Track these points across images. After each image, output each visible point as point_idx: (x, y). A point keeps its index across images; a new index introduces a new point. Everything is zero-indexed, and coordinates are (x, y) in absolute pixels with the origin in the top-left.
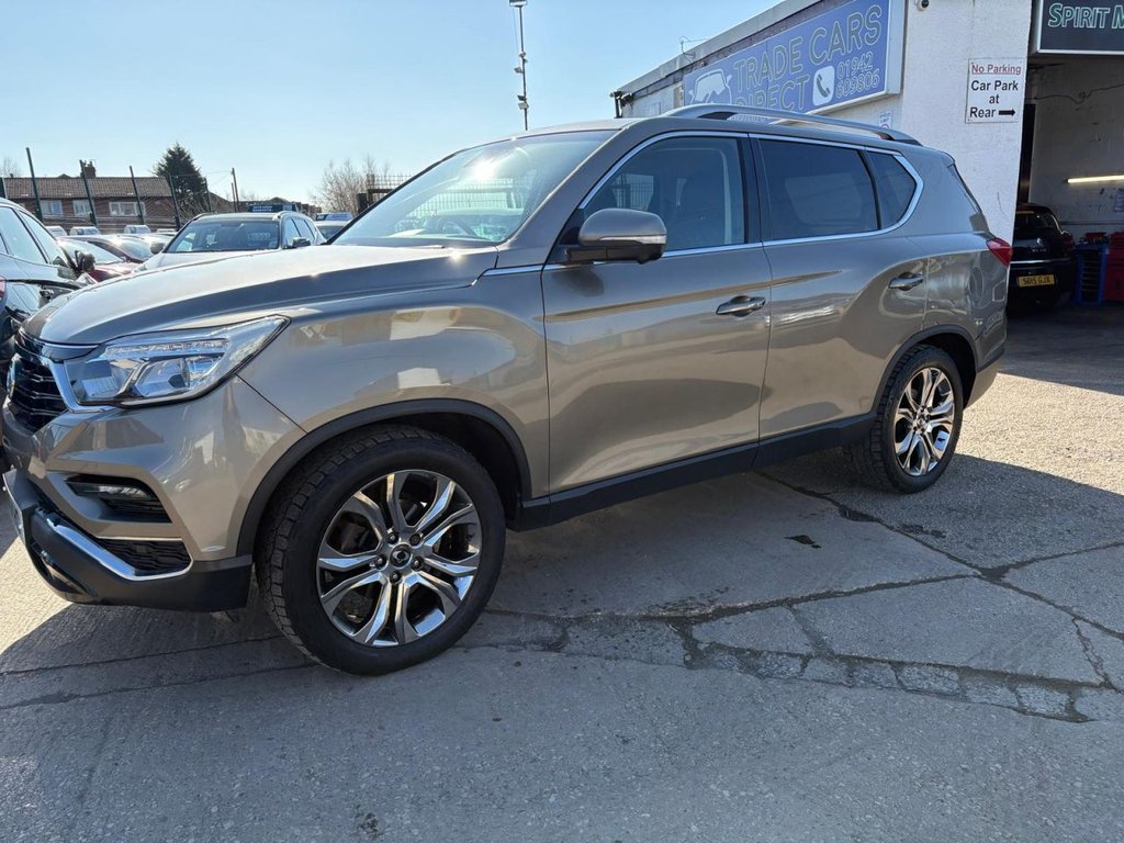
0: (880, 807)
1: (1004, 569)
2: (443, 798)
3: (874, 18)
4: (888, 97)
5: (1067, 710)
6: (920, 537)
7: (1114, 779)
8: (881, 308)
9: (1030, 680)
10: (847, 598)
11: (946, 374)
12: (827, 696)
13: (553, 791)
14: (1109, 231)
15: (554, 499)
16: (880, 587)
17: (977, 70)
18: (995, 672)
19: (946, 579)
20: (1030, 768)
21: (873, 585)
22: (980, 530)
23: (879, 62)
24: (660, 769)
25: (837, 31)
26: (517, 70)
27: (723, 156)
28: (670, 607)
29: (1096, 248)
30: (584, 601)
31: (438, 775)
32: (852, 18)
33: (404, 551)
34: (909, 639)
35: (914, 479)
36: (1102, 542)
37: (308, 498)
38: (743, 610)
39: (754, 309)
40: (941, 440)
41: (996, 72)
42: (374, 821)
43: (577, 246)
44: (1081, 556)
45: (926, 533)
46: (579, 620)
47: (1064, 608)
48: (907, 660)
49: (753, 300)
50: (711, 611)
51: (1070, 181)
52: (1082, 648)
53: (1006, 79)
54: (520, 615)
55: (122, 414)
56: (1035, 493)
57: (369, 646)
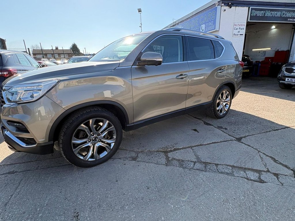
0: (212, 211)
1: (241, 138)
2: (98, 207)
3: (214, 14)
4: (216, 31)
5: (259, 179)
6: (222, 129)
7: (274, 202)
8: (215, 77)
9: (249, 169)
10: (205, 146)
11: (229, 92)
12: (200, 175)
13: (127, 205)
14: (261, 60)
15: (135, 124)
16: (213, 143)
17: (235, 25)
18: (240, 167)
19: (228, 141)
20: (251, 198)
21: (211, 142)
22: (235, 128)
23: (214, 23)
24: (156, 198)
25: (206, 17)
26: (140, 27)
27: (178, 40)
28: (163, 148)
29: (258, 64)
30: (143, 147)
31: (99, 199)
32: (209, 14)
33: (96, 138)
34: (219, 158)
35: (221, 116)
36: (263, 131)
37: (68, 126)
38: (181, 149)
39: (185, 77)
40: (227, 107)
41: (239, 26)
42: (78, 215)
43: (140, 61)
44: (259, 135)
45: (223, 128)
46: (142, 152)
47: (256, 149)
48: (219, 163)
49: (185, 75)
50: (173, 149)
51: (253, 50)
52: (261, 160)
53: (242, 27)
54: (128, 150)
55: (18, 105)
56: (247, 119)
57: (87, 161)
